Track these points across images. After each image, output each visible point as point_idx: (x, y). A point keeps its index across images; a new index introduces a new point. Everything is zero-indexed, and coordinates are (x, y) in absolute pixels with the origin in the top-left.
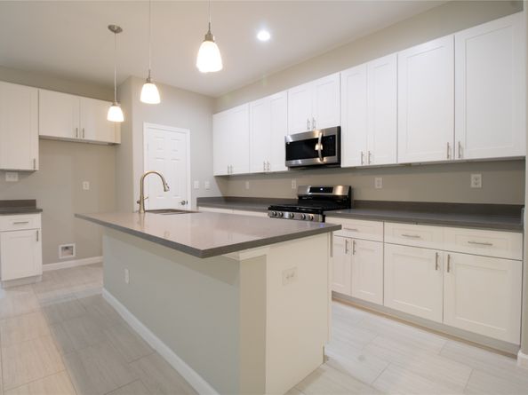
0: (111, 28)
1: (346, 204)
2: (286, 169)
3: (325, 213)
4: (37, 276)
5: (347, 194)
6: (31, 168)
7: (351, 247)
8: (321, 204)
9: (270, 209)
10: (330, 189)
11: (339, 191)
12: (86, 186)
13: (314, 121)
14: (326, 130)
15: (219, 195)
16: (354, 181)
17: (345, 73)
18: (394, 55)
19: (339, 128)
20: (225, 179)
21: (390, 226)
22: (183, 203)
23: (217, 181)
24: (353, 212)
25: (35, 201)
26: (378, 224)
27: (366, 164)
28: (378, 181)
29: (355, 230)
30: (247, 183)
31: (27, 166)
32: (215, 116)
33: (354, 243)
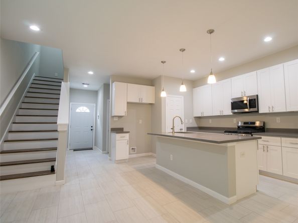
0: (162, 62)
1: (262, 130)
2: (231, 114)
3: (252, 134)
4: (126, 159)
5: (262, 125)
6: (124, 115)
7: (266, 149)
8: (250, 130)
9: (225, 132)
10: (254, 123)
11: (258, 124)
12: (141, 122)
13: (245, 92)
14: (251, 96)
15: (196, 125)
16: (266, 119)
17: (259, 71)
18: (282, 64)
19: (257, 96)
20: (198, 119)
21: (284, 139)
22: (181, 130)
23: (195, 119)
24: (266, 133)
25: (123, 128)
26: (278, 139)
27: (271, 111)
28: (278, 119)
29: (268, 141)
30: (210, 120)
31: (122, 114)
32: (194, 89)
33: (267, 147)
